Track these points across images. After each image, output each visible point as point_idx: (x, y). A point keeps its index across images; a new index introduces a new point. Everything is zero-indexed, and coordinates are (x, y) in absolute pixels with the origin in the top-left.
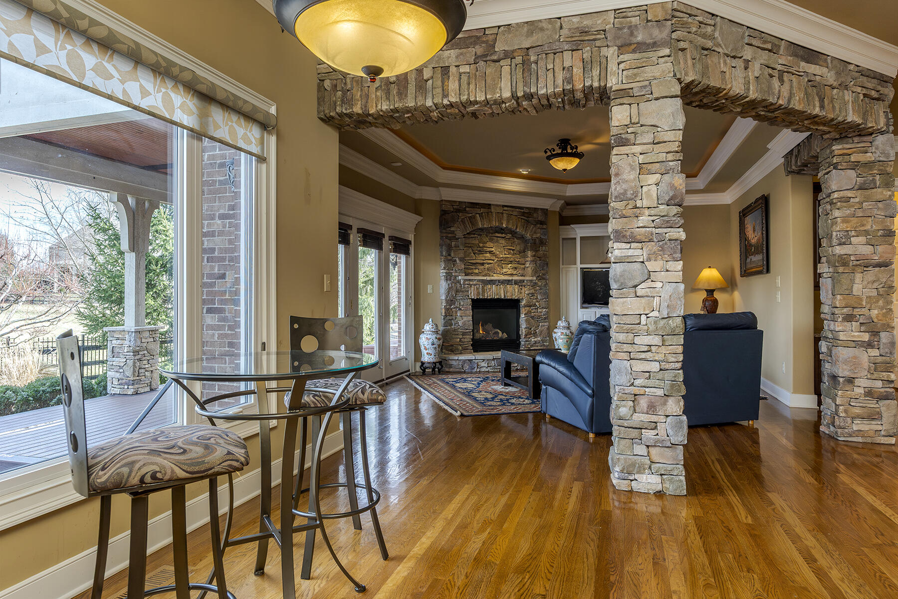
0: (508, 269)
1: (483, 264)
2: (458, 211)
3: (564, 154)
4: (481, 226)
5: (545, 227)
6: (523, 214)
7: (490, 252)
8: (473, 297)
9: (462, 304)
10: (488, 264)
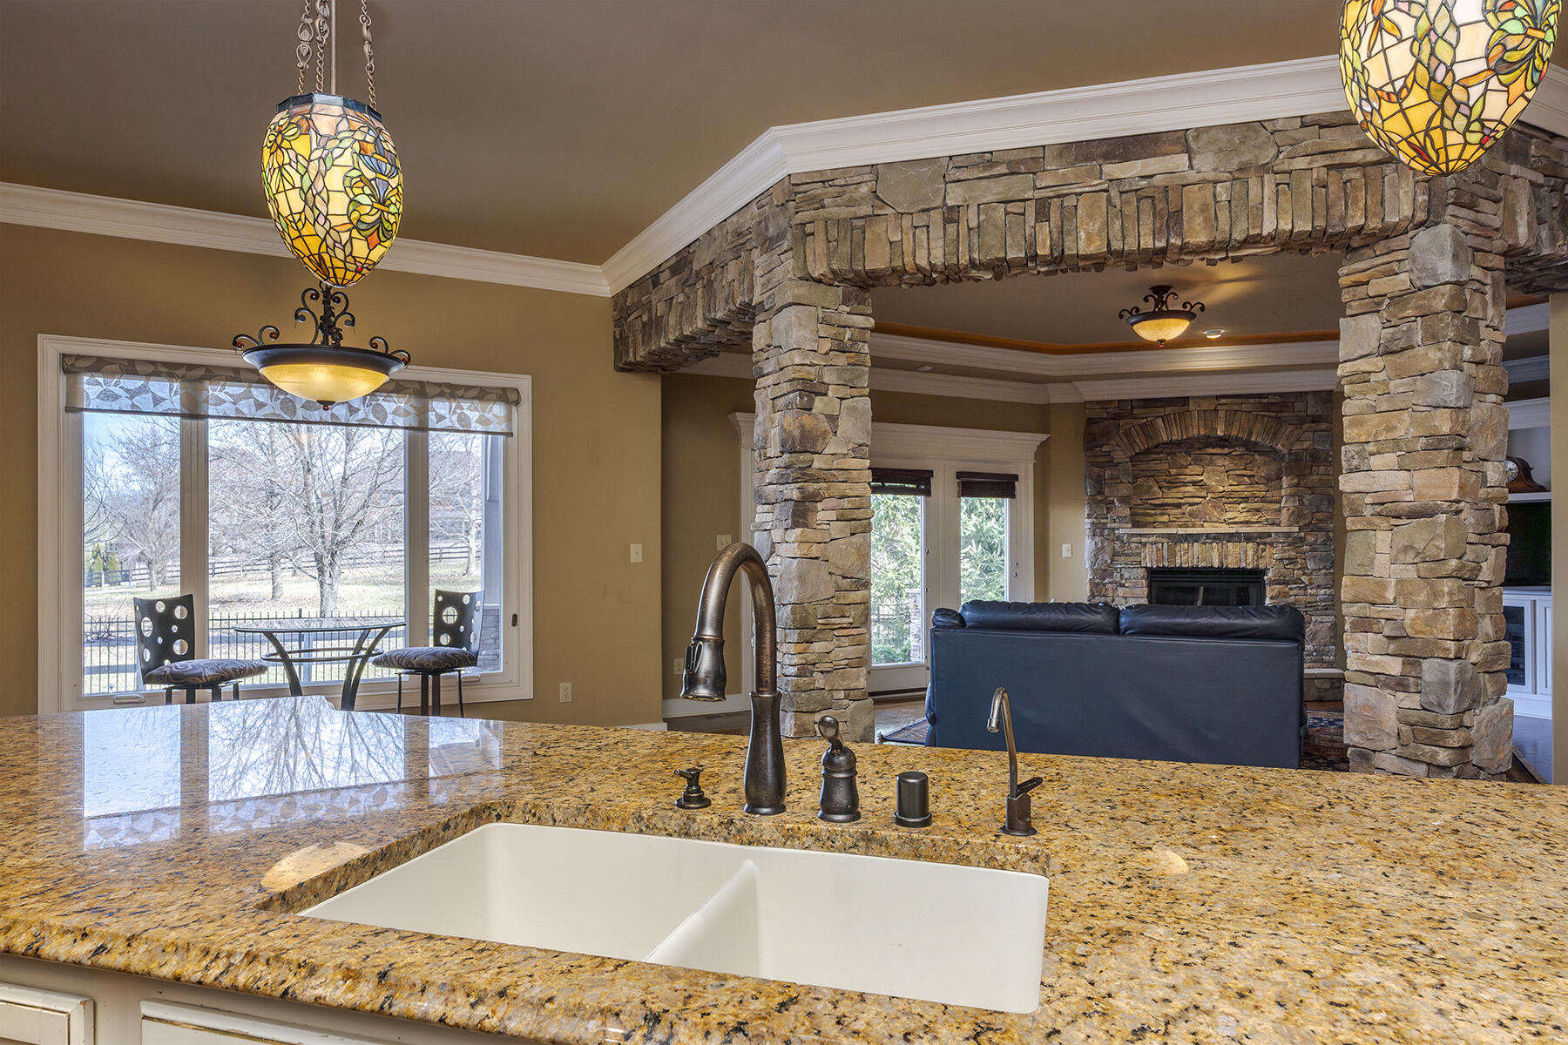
0: (1238, 513)
1: (1179, 506)
2: (1117, 417)
4: (1165, 439)
5: (1324, 426)
6: (1267, 407)
7: (1194, 483)
8: (1149, 565)
9: (1126, 575)
10: (1190, 504)
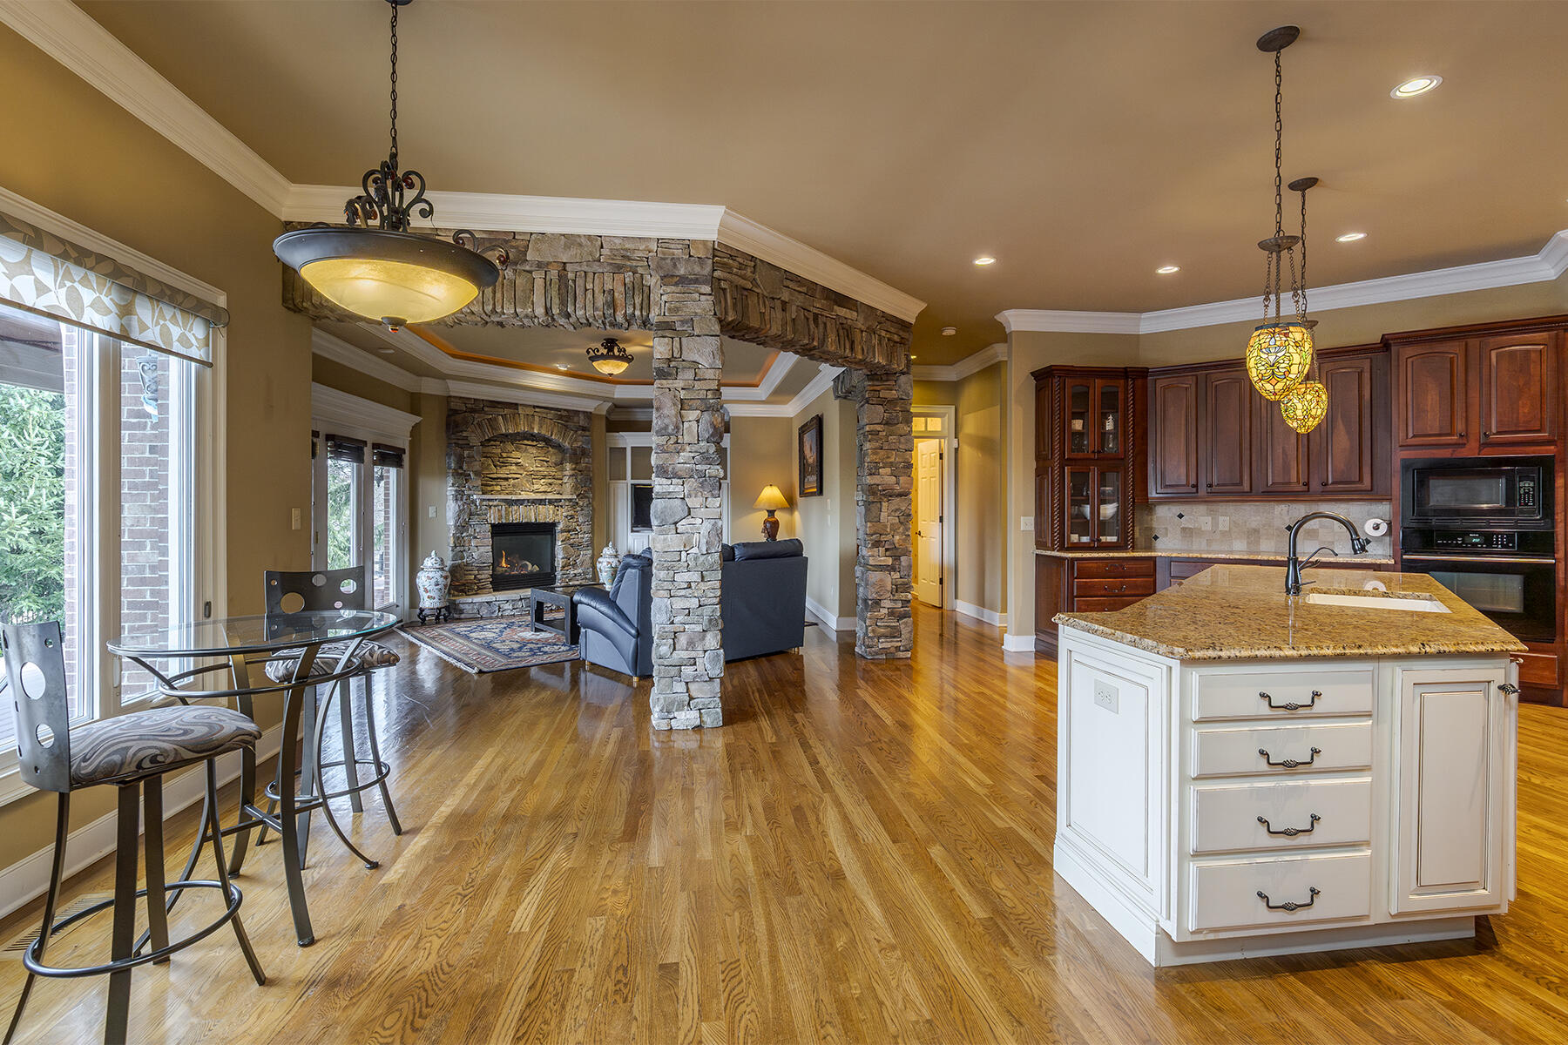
0: (540, 485)
1: (507, 479)
2: (473, 411)
3: (609, 356)
4: (504, 431)
5: (587, 433)
6: (561, 417)
7: (517, 464)
8: (493, 522)
9: (478, 530)
10: (514, 479)
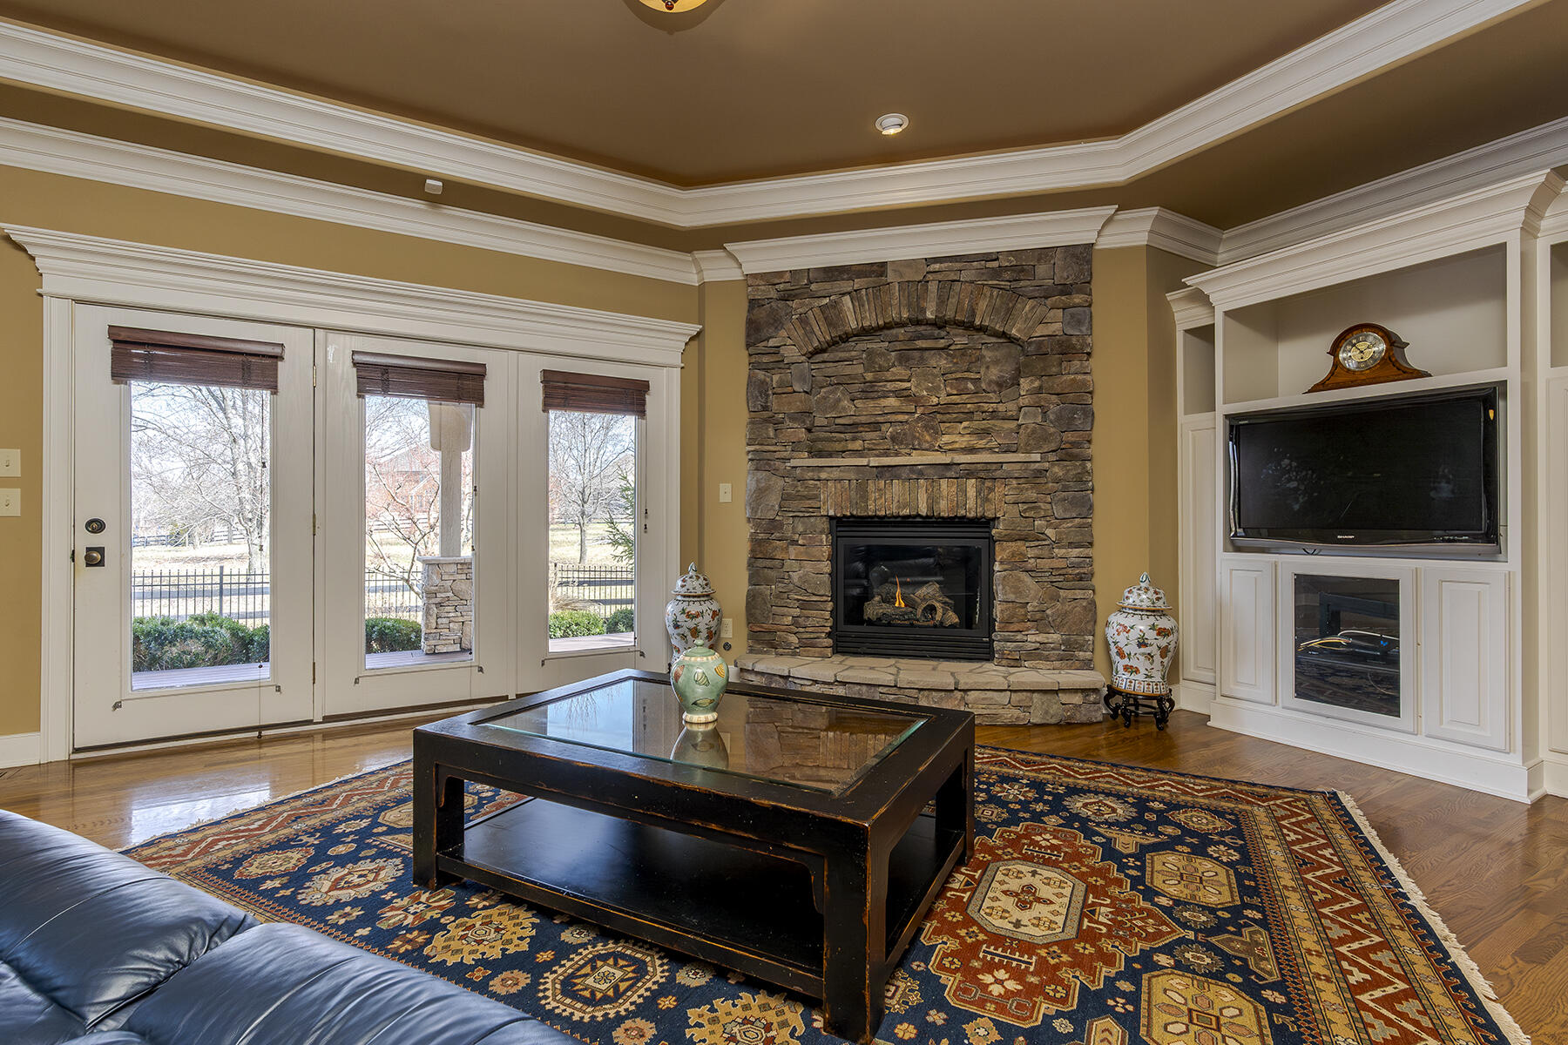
0: (957, 436)
1: (875, 426)
2: (786, 297)
4: (854, 324)
5: (1078, 299)
6: (996, 273)
7: (897, 393)
8: (831, 513)
9: (802, 529)
10: (893, 424)
